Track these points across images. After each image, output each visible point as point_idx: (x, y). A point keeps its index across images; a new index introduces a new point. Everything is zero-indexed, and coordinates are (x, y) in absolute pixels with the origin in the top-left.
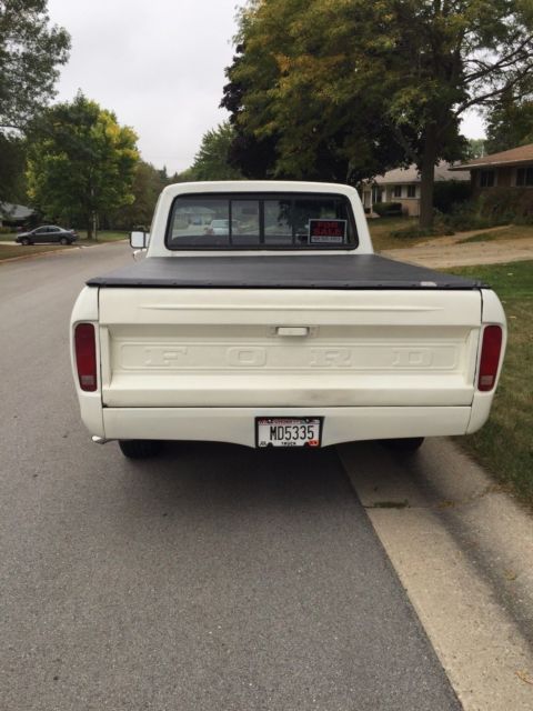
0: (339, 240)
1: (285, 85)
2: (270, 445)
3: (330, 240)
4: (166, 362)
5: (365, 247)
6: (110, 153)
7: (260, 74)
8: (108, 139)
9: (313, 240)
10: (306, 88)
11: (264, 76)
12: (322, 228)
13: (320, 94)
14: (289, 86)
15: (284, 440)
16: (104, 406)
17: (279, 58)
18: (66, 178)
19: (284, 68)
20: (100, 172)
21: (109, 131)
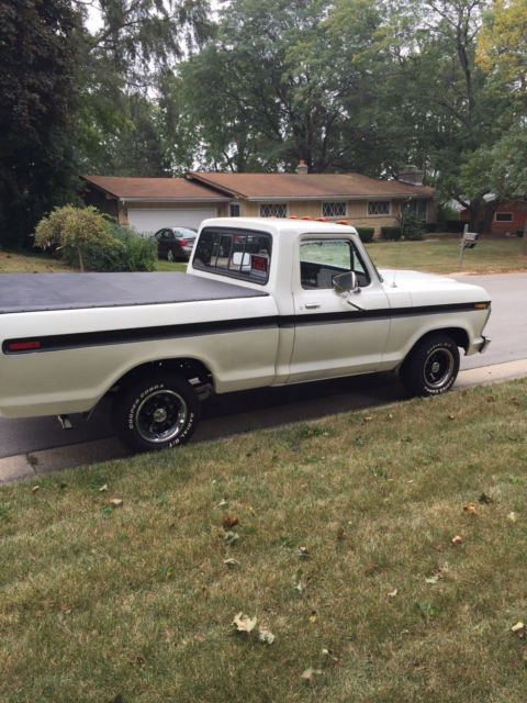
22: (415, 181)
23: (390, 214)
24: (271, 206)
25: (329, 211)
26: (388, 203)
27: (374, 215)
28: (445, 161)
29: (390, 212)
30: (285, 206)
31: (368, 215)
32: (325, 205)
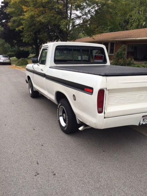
0: (101, 61)
1: (27, 15)
2: (142, 124)
3: (99, 61)
4: (121, 101)
5: (108, 63)
7: (16, 11)
9: (95, 61)
10: (32, 17)
11: (17, 12)
12: (97, 57)
13: (38, 19)
14: (28, 16)
15: (146, 122)
16: (105, 118)
17: (23, 7)
19: (25, 10)
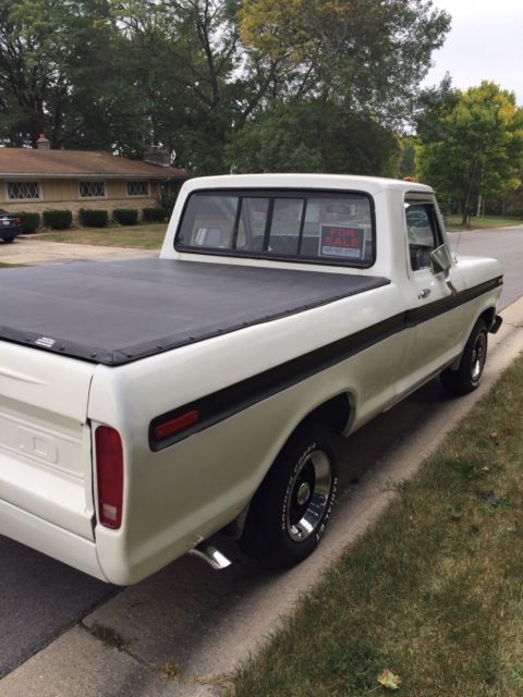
6: (500, 137)
8: (499, 122)
9: (324, 252)
12: (336, 236)
18: (448, 164)
20: (484, 157)
21: (503, 113)
22: (163, 162)
23: (150, 195)
24: (20, 184)
25: (86, 190)
26: (146, 183)
27: (133, 196)
28: (200, 141)
29: (149, 192)
30: (36, 184)
31: (127, 196)
32: (82, 183)
